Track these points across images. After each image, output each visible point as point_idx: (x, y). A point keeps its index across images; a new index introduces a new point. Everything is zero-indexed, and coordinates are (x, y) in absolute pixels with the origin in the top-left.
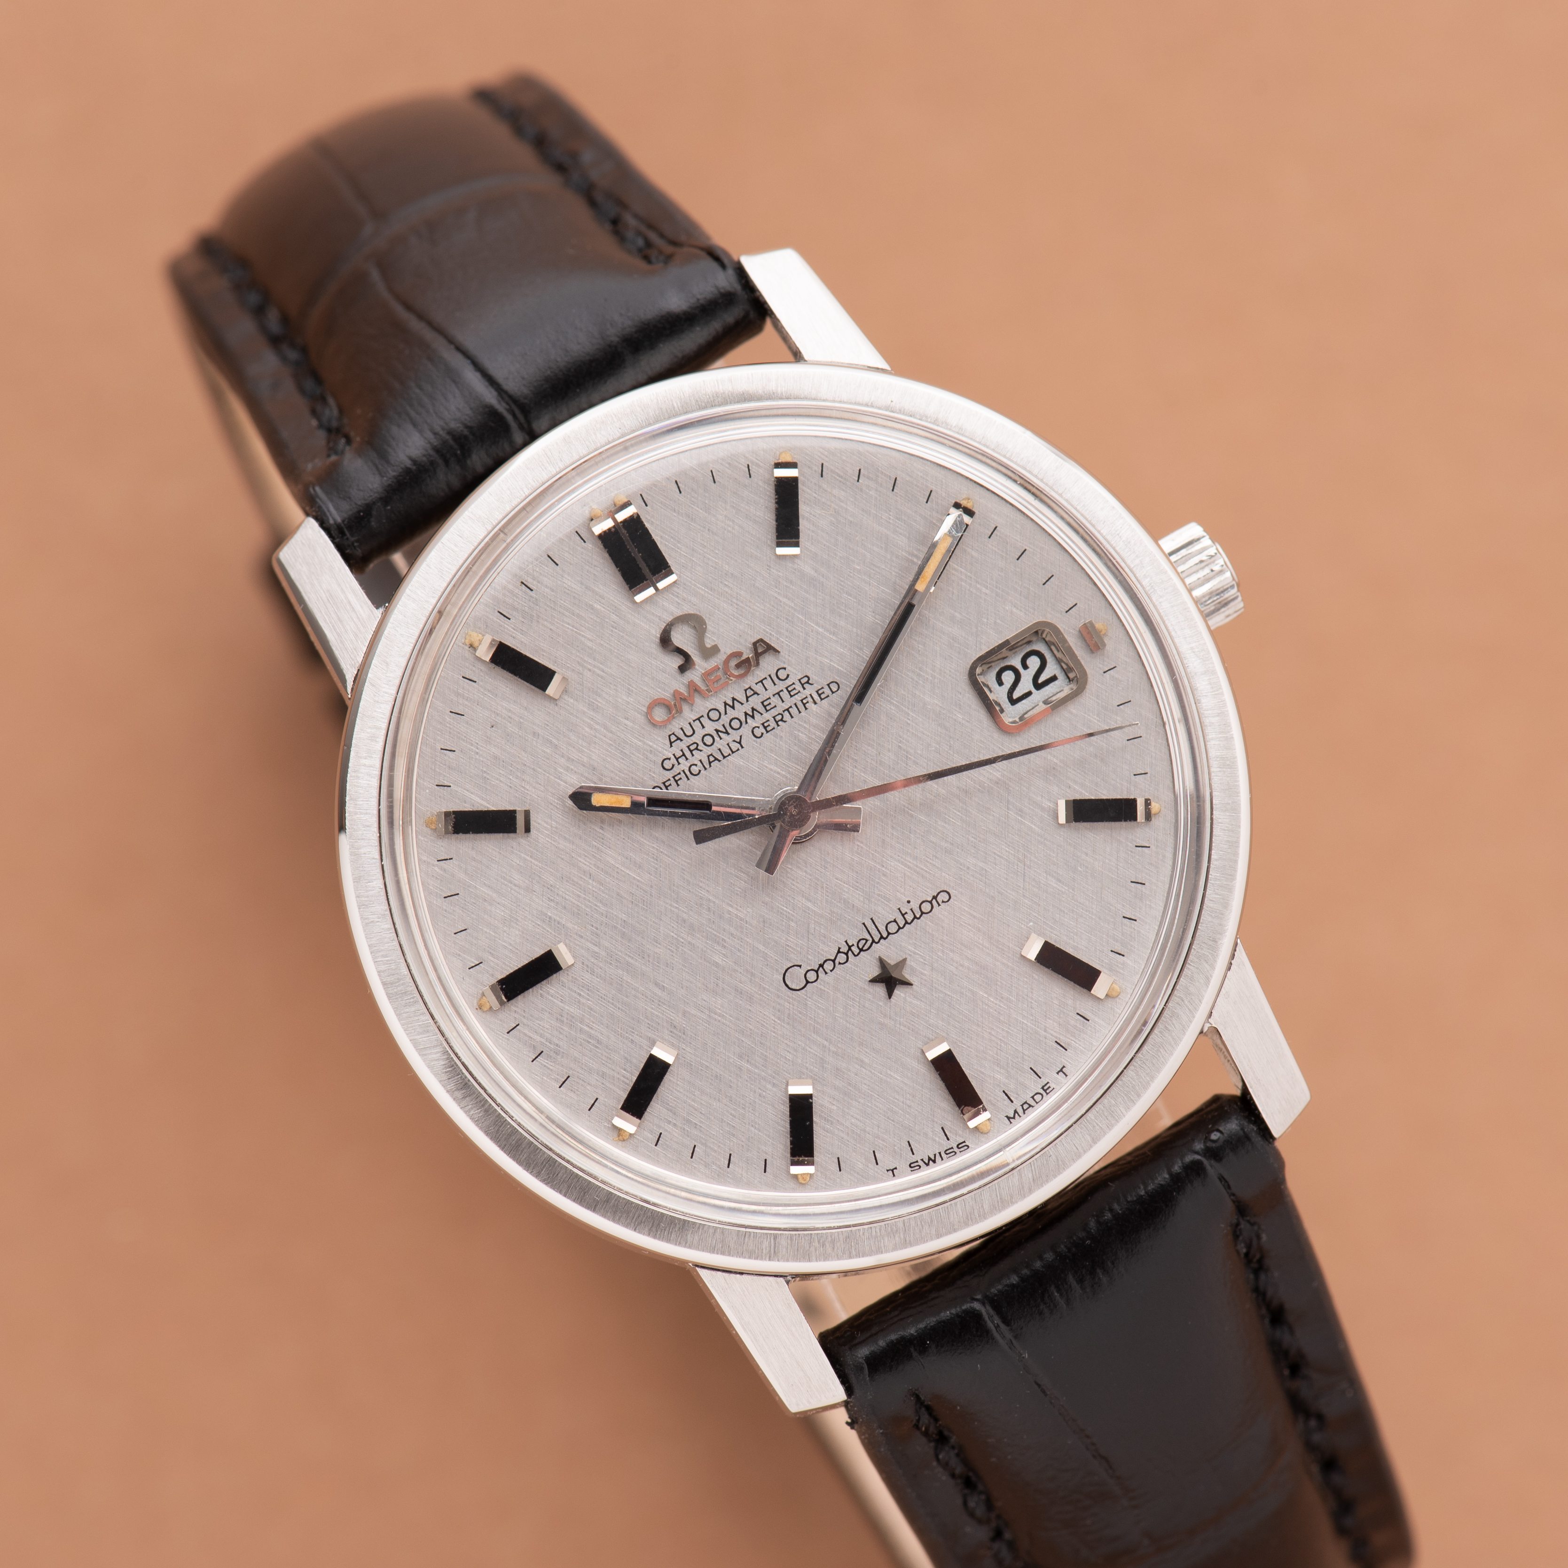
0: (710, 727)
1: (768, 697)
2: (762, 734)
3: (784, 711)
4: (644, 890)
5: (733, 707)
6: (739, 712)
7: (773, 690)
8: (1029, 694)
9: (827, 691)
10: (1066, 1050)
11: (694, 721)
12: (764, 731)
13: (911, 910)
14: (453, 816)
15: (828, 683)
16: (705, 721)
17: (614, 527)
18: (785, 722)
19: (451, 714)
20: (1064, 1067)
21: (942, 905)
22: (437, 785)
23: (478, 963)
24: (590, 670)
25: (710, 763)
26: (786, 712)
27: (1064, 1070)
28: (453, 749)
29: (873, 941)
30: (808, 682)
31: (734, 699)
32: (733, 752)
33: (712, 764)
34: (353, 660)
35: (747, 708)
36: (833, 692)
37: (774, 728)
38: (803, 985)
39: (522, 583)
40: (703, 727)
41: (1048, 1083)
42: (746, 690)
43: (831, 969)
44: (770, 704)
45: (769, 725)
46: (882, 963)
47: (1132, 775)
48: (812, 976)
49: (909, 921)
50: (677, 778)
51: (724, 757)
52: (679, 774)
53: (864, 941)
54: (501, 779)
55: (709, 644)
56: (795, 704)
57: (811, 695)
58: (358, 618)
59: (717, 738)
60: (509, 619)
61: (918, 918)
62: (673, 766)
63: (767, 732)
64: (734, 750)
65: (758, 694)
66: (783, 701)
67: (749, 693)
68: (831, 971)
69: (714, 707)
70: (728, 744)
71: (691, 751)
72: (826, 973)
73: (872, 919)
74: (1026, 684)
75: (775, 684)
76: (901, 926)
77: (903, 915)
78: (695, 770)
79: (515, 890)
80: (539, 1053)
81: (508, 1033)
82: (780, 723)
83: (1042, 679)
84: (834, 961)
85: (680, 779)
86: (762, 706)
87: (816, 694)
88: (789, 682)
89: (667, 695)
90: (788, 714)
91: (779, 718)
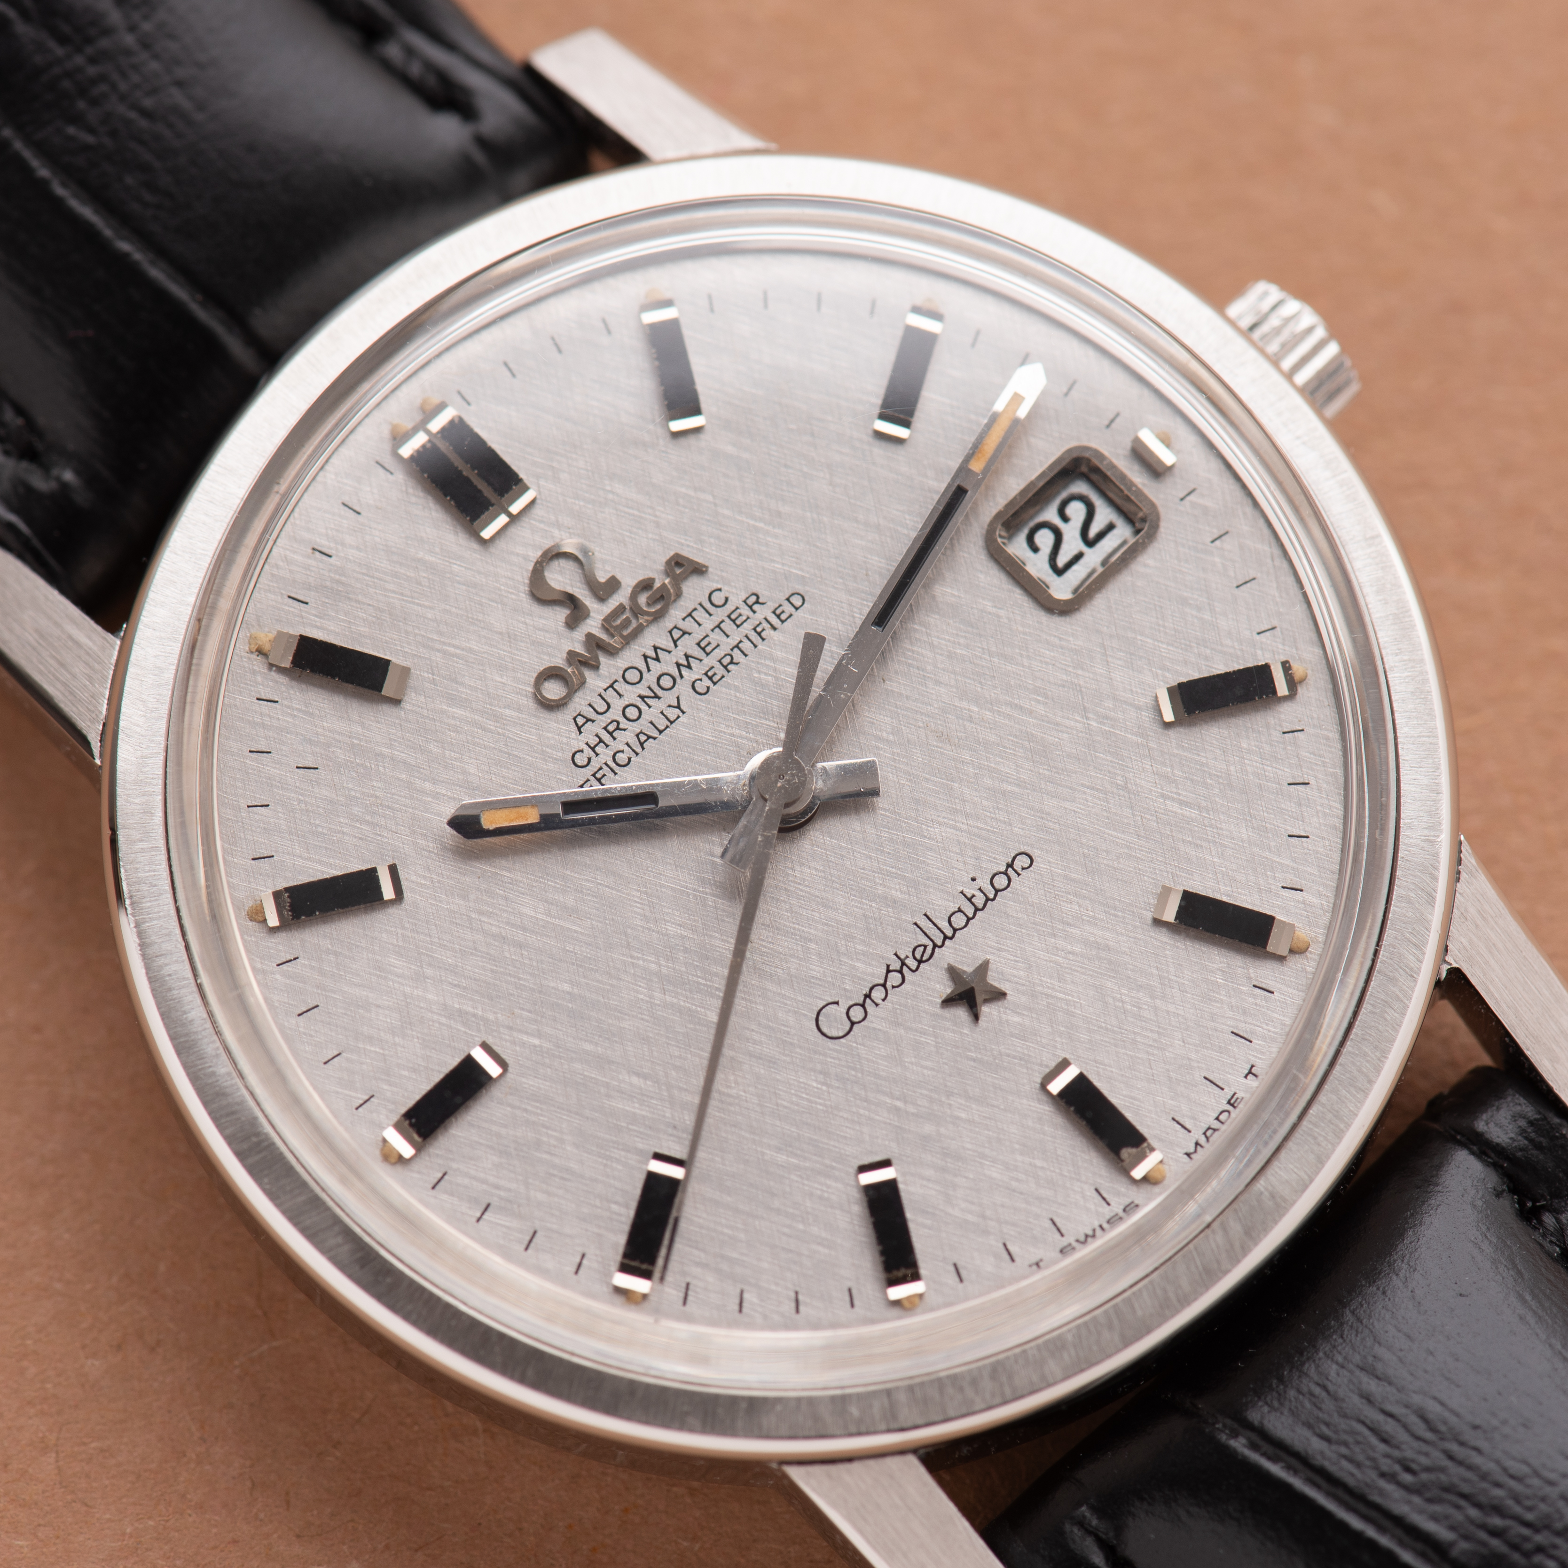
0: (631, 694)
1: (705, 635)
2: (708, 688)
3: (732, 650)
4: (586, 943)
5: (657, 659)
6: (668, 664)
7: (708, 623)
8: (1078, 557)
9: (788, 608)
10: (1251, 1042)
11: (605, 690)
12: (709, 683)
13: (980, 889)
14: (286, 895)
15: (787, 596)
16: (621, 686)
17: (429, 441)
18: (737, 664)
19: (251, 754)
20: (1252, 1066)
21: (1023, 873)
22: (253, 859)
23: (366, 1097)
24: (438, 651)
25: (642, 744)
26: (736, 650)
27: (1253, 1070)
28: (266, 803)
29: (935, 946)
30: (757, 602)
31: (656, 648)
32: (672, 722)
33: (645, 745)
34: (93, 712)
35: (678, 655)
36: (797, 609)
37: (723, 677)
38: (848, 1028)
39: (314, 549)
40: (620, 695)
41: (1235, 1094)
42: (670, 632)
43: (883, 996)
44: (709, 644)
45: (715, 674)
46: (953, 973)
47: (1255, 634)
48: (857, 1014)
49: (980, 906)
50: (598, 775)
51: (661, 732)
52: (601, 769)
53: (922, 948)
54: (345, 830)
55: (602, 577)
56: (747, 636)
57: (766, 619)
58: (88, 654)
59: (644, 707)
60: (307, 603)
61: (993, 900)
62: (589, 760)
63: (715, 683)
64: (672, 719)
65: (690, 634)
66: (728, 636)
67: (676, 634)
68: (883, 1000)
69: (630, 665)
70: (662, 713)
71: (611, 734)
72: (877, 1005)
73: (926, 915)
74: (1072, 544)
75: (710, 615)
76: (971, 916)
77: (970, 900)
78: (622, 758)
79: (399, 983)
80: (485, 1206)
81: (433, 1188)
82: (730, 667)
83: (1093, 532)
84: (884, 985)
85: (604, 775)
86: (699, 649)
87: (773, 615)
88: (730, 607)
89: (559, 660)
90: (739, 652)
91: (727, 660)
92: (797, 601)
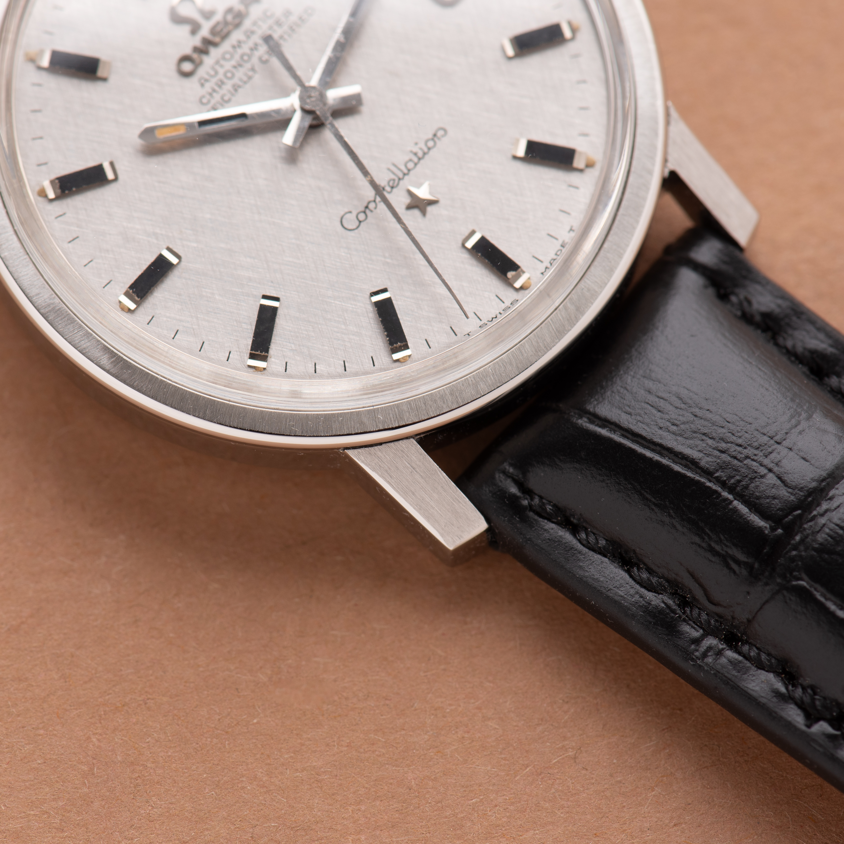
0: (228, 65)
3: (279, 39)
5: (240, 47)
6: (245, 49)
9: (306, 15)
10: (569, 214)
11: (214, 65)
13: (420, 149)
14: (57, 181)
16: (222, 62)
19: (31, 113)
21: (442, 139)
22: (37, 166)
27: (572, 228)
28: (42, 137)
29: (399, 179)
33: (237, 90)
35: (250, 43)
36: (310, 15)
38: (358, 224)
39: (54, 6)
40: (222, 67)
41: (564, 241)
42: (246, 33)
43: (375, 207)
46: (409, 193)
48: (362, 217)
49: (421, 157)
50: (214, 108)
56: (285, 31)
57: (295, 22)
59: (235, 71)
61: (427, 153)
62: (209, 100)
64: (250, 76)
65: (256, 33)
68: (375, 209)
69: (226, 51)
70: (245, 73)
71: (219, 86)
72: (372, 211)
76: (417, 162)
77: (415, 154)
78: (226, 98)
79: (120, 221)
80: (175, 332)
81: (148, 324)
84: (375, 201)
87: (298, 20)
92: (310, 11)
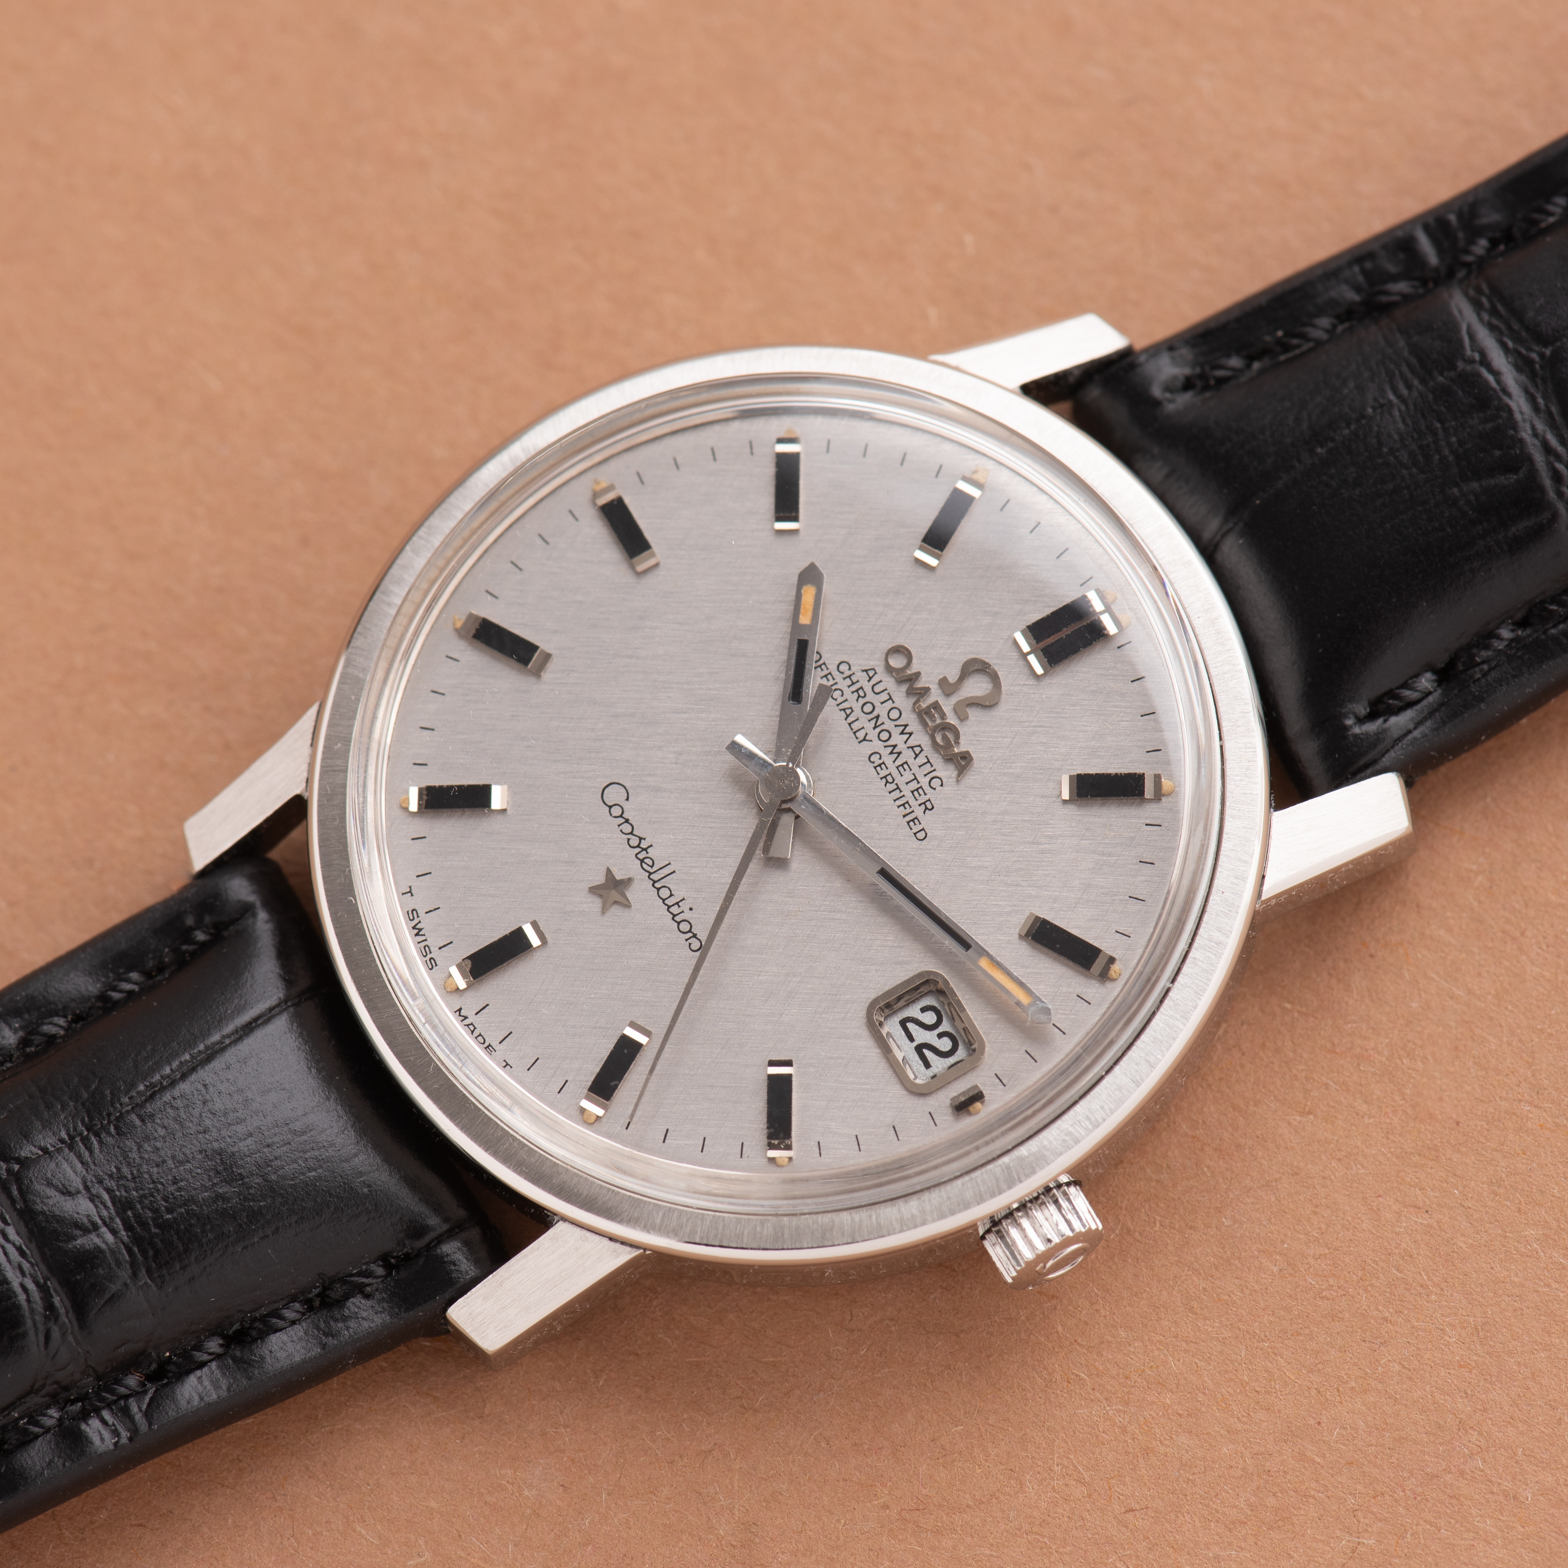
0: (882, 710)
1: (912, 768)
2: (873, 763)
3: (896, 784)
6: (898, 739)
7: (920, 773)
8: (911, 1038)
9: (917, 828)
10: (528, 1070)
12: (876, 764)
13: (683, 912)
15: (926, 830)
16: (889, 704)
17: (1094, 613)
18: (886, 785)
19: (904, 453)
20: (511, 1067)
21: (687, 944)
22: (829, 441)
23: (643, 480)
25: (844, 710)
26: (896, 787)
27: (508, 1067)
28: (866, 456)
29: (650, 874)
30: (926, 808)
31: (911, 734)
32: (855, 733)
34: (963, 361)
35: (901, 747)
37: (878, 774)
38: (608, 803)
41: (495, 1051)
43: (624, 831)
44: (905, 770)
45: (882, 769)
48: (616, 811)
49: (670, 910)
51: (850, 724)
52: (834, 679)
53: (651, 864)
55: (971, 711)
60: (1001, 510)
61: (673, 919)
63: (875, 768)
65: (915, 759)
66: (907, 783)
67: (917, 750)
68: (621, 831)
72: (619, 826)
74: (922, 1036)
75: (925, 775)
76: (666, 902)
77: (677, 903)
81: (571, 511)
84: (631, 833)
85: (828, 681)
86: (902, 763)
88: (927, 789)
89: (917, 668)
90: (893, 789)
91: (890, 779)
92: (921, 835)
